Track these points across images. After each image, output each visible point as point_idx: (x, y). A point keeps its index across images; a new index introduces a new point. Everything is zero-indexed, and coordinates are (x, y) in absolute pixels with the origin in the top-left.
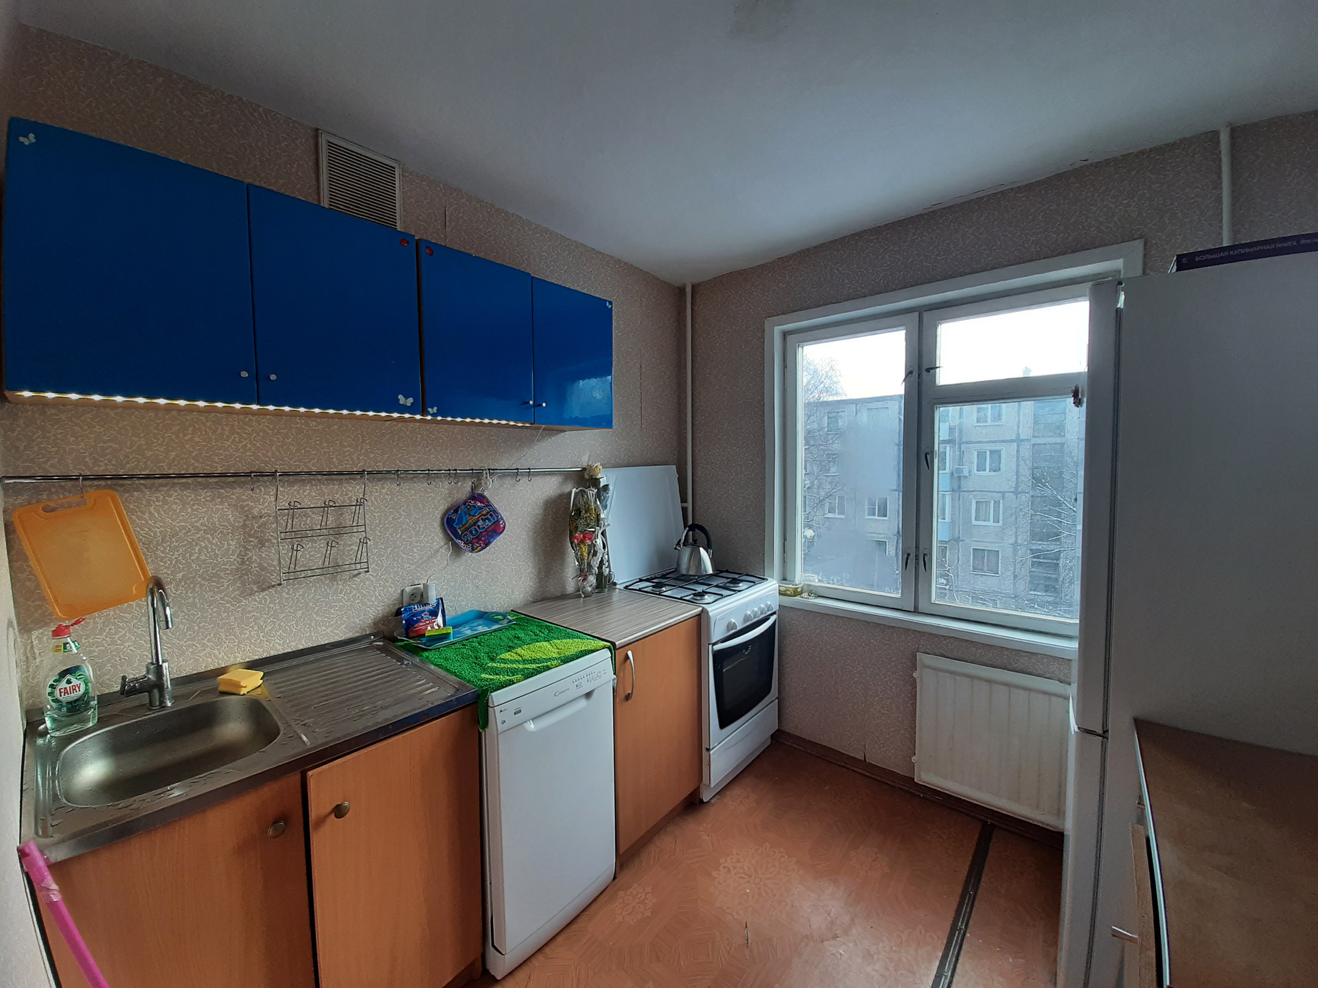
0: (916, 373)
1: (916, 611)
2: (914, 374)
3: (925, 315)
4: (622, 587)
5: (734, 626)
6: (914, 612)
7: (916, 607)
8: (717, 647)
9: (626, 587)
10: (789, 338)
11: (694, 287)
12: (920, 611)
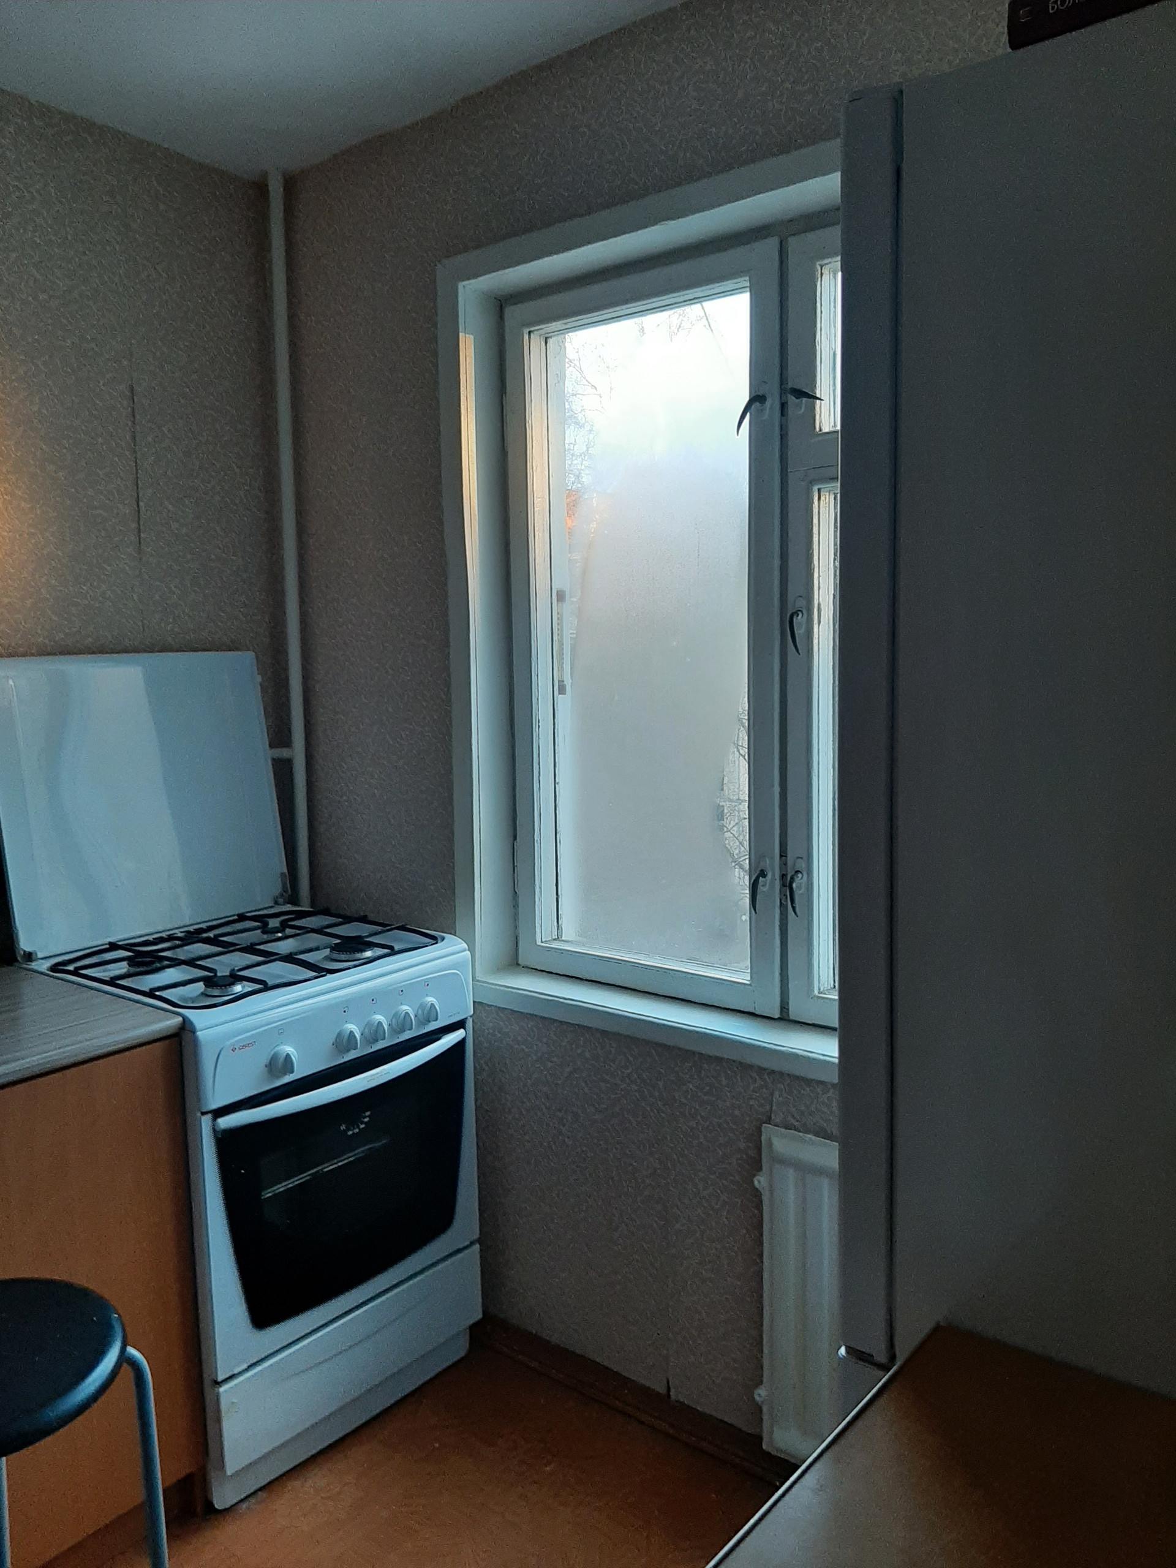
0: (772, 403)
1: (785, 1019)
2: (768, 403)
3: (793, 242)
4: (44, 966)
5: (288, 1064)
6: (780, 1019)
7: (784, 1007)
8: (226, 1122)
9: (55, 968)
10: (509, 311)
11: (291, 183)
12: (792, 1017)
